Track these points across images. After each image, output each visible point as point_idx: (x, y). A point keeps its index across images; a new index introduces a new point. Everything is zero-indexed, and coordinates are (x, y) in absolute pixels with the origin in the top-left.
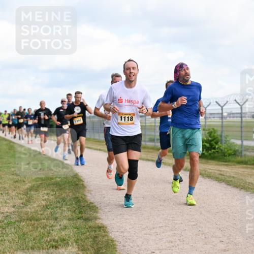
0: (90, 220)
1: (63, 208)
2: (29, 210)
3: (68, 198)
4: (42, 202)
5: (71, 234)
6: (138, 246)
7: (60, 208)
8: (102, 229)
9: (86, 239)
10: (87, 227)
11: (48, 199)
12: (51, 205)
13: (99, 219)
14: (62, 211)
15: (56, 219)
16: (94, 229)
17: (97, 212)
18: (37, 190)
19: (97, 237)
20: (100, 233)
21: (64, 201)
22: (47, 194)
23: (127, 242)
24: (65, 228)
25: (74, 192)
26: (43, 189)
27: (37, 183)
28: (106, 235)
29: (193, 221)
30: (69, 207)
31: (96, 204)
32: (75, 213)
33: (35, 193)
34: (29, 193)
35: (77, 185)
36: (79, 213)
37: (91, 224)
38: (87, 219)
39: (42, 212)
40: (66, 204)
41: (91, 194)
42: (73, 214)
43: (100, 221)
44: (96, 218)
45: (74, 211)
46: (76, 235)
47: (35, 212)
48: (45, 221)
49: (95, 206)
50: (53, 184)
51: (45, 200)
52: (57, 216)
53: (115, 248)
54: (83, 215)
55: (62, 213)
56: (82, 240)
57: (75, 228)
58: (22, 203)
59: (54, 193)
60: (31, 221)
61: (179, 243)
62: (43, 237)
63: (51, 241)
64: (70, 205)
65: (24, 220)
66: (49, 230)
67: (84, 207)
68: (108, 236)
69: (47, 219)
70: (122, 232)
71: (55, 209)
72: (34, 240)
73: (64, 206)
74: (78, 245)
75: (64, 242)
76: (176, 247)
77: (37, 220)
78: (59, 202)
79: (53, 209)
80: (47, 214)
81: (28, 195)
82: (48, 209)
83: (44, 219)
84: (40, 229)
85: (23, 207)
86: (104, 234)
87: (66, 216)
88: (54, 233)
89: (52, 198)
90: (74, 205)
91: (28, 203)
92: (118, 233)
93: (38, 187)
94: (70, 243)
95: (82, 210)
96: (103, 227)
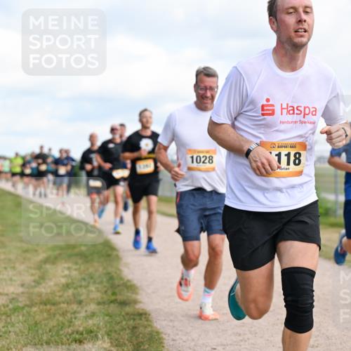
0: (126, 304)
1: (91, 288)
3: (97, 274)
4: (61, 279)
5: (101, 324)
6: (193, 340)
7: (86, 287)
8: (144, 316)
9: (122, 330)
10: (123, 313)
11: (70, 276)
12: (73, 283)
13: (140, 302)
14: (89, 291)
15: (80, 302)
16: (132, 317)
17: (137, 293)
18: (54, 263)
19: (136, 328)
20: (141, 322)
21: (92, 278)
22: (69, 268)
23: (178, 334)
24: (93, 315)
25: (105, 265)
26: (63, 261)
27: (54, 253)
28: (149, 325)
30: (97, 286)
31: (135, 282)
32: (107, 295)
33: (51, 267)
34: (43, 266)
35: (109, 256)
36: (112, 295)
37: (128, 309)
38: (124, 303)
39: (61, 294)
40: (94, 283)
41: (128, 268)
42: (104, 296)
43: (141, 305)
44: (136, 302)
45: (106, 292)
46: (108, 325)
47: (51, 294)
48: (65, 305)
49: (134, 285)
50: (77, 255)
51: (65, 276)
52: (82, 298)
53: (160, 339)
54: (118, 297)
55: (89, 294)
56: (115, 331)
57: (107, 315)
58: (34, 281)
59: (78, 267)
60: (46, 305)
61: (250, 336)
62: (62, 327)
63: (73, 333)
64: (98, 283)
65: (36, 304)
66: (71, 318)
67: (119, 286)
68: (152, 327)
69: (68, 303)
70: (171, 321)
71: (79, 289)
72: (50, 331)
73: (91, 285)
74: (111, 339)
75: (91, 334)
76: (245, 341)
77: (54, 304)
78: (84, 279)
79: (75, 288)
80: (68, 296)
81: (42, 270)
82: (69, 288)
83: (64, 303)
84: (57, 316)
85: (35, 286)
86: (146, 323)
87: (94, 299)
88: (77, 323)
89: (74, 273)
90: (105, 284)
91: (41, 281)
92: (166, 322)
93: (56, 258)
94: (100, 336)
95: (117, 291)
96: (146, 314)
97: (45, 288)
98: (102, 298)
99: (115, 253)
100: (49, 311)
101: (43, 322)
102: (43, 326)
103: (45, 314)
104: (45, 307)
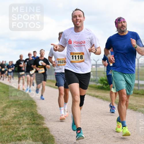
0: (39, 125)
1: (24, 118)
2: (5, 119)
3: (27, 112)
4: (12, 114)
5: (29, 133)
6: (67, 139)
7: (22, 118)
9: (37, 135)
10: (38, 128)
11: (16, 113)
12: (17, 116)
13: (45, 124)
14: (24, 119)
15: (20, 124)
16: (42, 130)
17: (44, 120)
18: (9, 108)
19: (43, 134)
20: (45, 132)
21: (25, 114)
22: (15, 110)
23: (60, 137)
24: (25, 129)
25: (30, 108)
26: (13, 107)
27: (9, 104)
28: (49, 133)
29: (98, 125)
30: (27, 117)
31: (43, 116)
32: (31, 121)
33: (8, 109)
34: (5, 109)
35: (32, 105)
36: (33, 121)
37: (40, 127)
38: (38, 124)
39: (12, 120)
40: (26, 116)
41: (40, 110)
42: (30, 121)
43: (45, 125)
44: (43, 124)
45: (31, 119)
46: (32, 133)
47: (8, 120)
48: (14, 125)
49: (42, 117)
50: (19, 104)
51: (14, 113)
52: (21, 122)
53: (54, 140)
54: (35, 122)
55: (24, 121)
56: (35, 136)
57: (31, 129)
58: (1, 115)
59: (19, 109)
60: (6, 125)
61: (90, 137)
62: (13, 134)
63: (17, 137)
64: (28, 116)
65: (2, 125)
66: (16, 130)
67: (36, 117)
68: (50, 134)
69: (15, 124)
70: (58, 131)
71: (20, 118)
72: (8, 136)
73: (25, 117)
74: (33, 139)
75: (25, 137)
76: (88, 140)
77: (9, 125)
78: (22, 114)
79: (18, 118)
80: (15, 121)
81: (4, 111)
82: (16, 118)
83: (13, 124)
84: (11, 130)
85: (2, 117)
86: (47, 132)
87: (26, 122)
88: (19, 132)
89: (18, 112)
90: (30, 116)
91: (4, 115)
92: (55, 132)
93: (10, 106)
94: (28, 138)
95: (35, 119)
96: (47, 129)
97: (5, 118)
98: (29, 122)
99: (35, 104)
100: (7, 127)
101: (5, 132)
102: (5, 134)
103: (6, 129)
104: (5, 126)
